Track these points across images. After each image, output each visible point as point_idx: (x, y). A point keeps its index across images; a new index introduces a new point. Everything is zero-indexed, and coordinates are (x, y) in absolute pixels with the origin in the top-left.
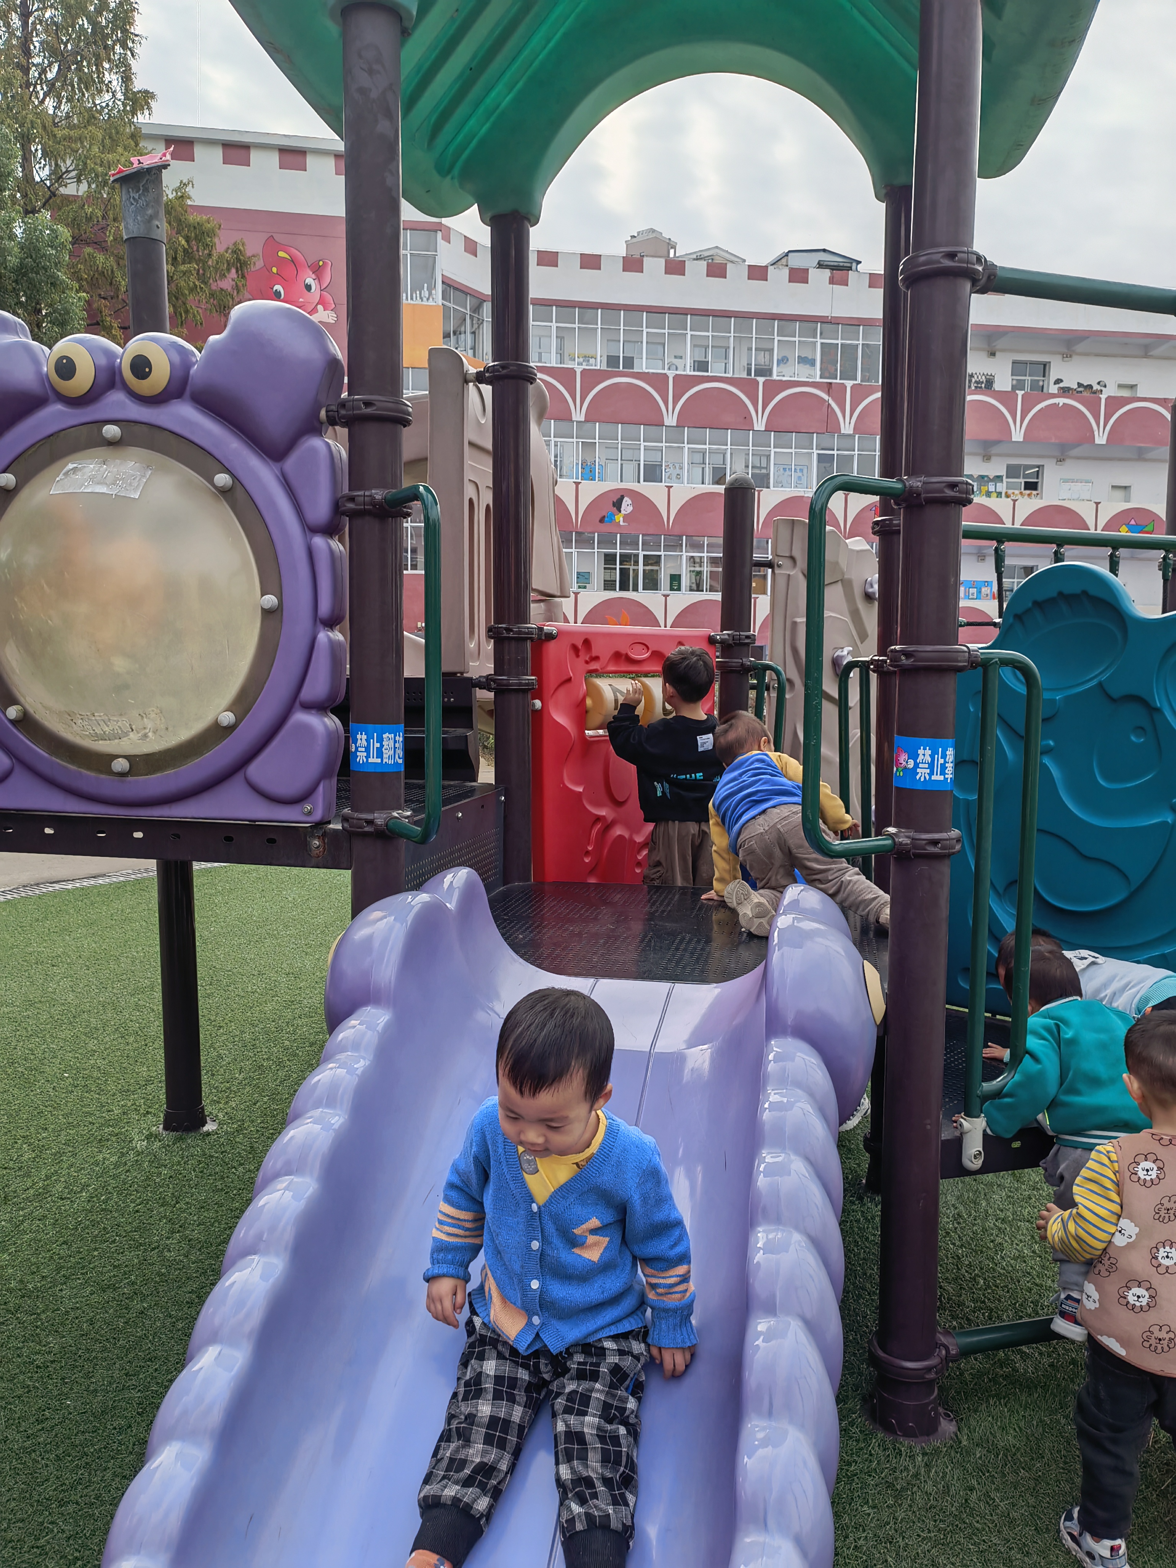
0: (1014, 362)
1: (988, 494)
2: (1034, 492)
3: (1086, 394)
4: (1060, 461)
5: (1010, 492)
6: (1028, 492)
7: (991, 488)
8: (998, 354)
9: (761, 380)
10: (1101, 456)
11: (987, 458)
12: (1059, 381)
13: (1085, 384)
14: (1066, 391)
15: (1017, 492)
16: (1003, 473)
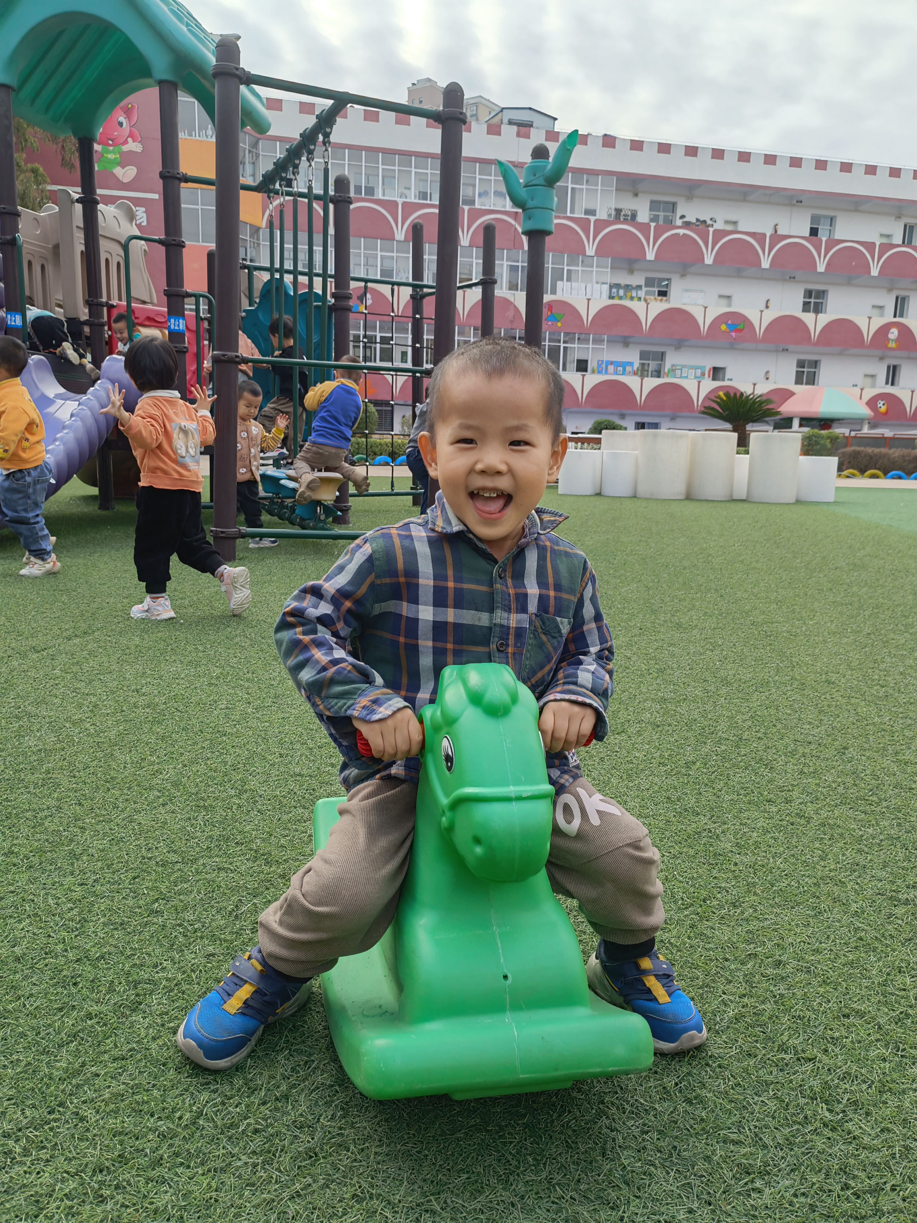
0: (652, 202)
1: (632, 298)
2: (665, 298)
3: (702, 227)
4: (683, 275)
5: (648, 297)
6: (660, 298)
7: (634, 294)
8: (640, 195)
9: (466, 208)
10: (709, 273)
11: (631, 271)
12: (682, 217)
13: (702, 219)
14: (687, 225)
15: (652, 297)
16: (642, 282)
